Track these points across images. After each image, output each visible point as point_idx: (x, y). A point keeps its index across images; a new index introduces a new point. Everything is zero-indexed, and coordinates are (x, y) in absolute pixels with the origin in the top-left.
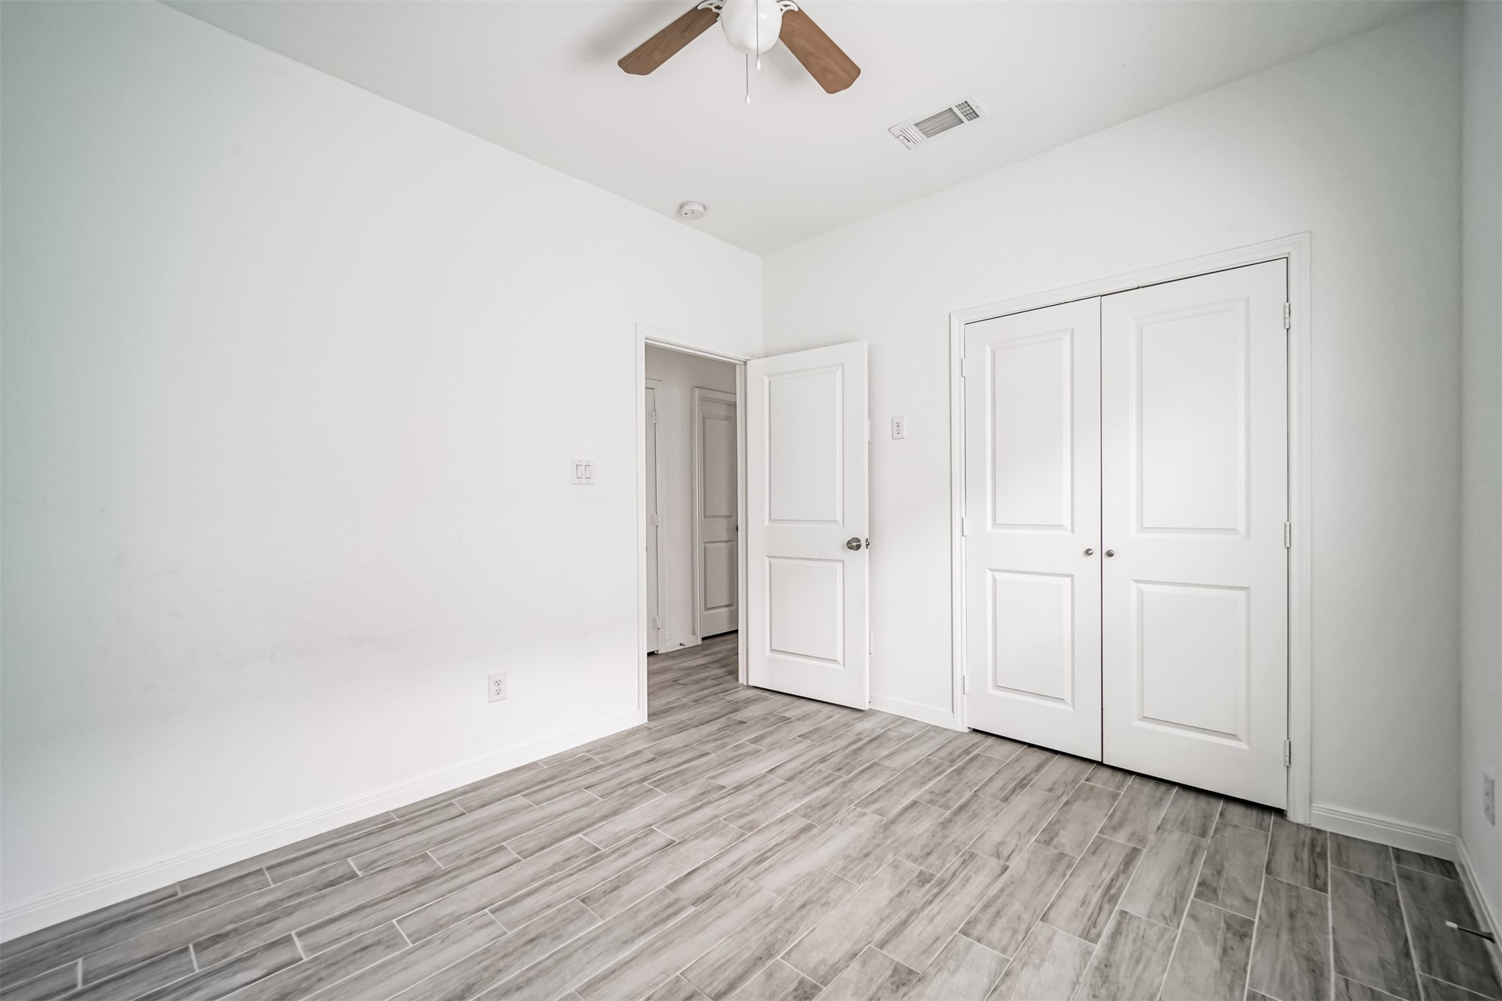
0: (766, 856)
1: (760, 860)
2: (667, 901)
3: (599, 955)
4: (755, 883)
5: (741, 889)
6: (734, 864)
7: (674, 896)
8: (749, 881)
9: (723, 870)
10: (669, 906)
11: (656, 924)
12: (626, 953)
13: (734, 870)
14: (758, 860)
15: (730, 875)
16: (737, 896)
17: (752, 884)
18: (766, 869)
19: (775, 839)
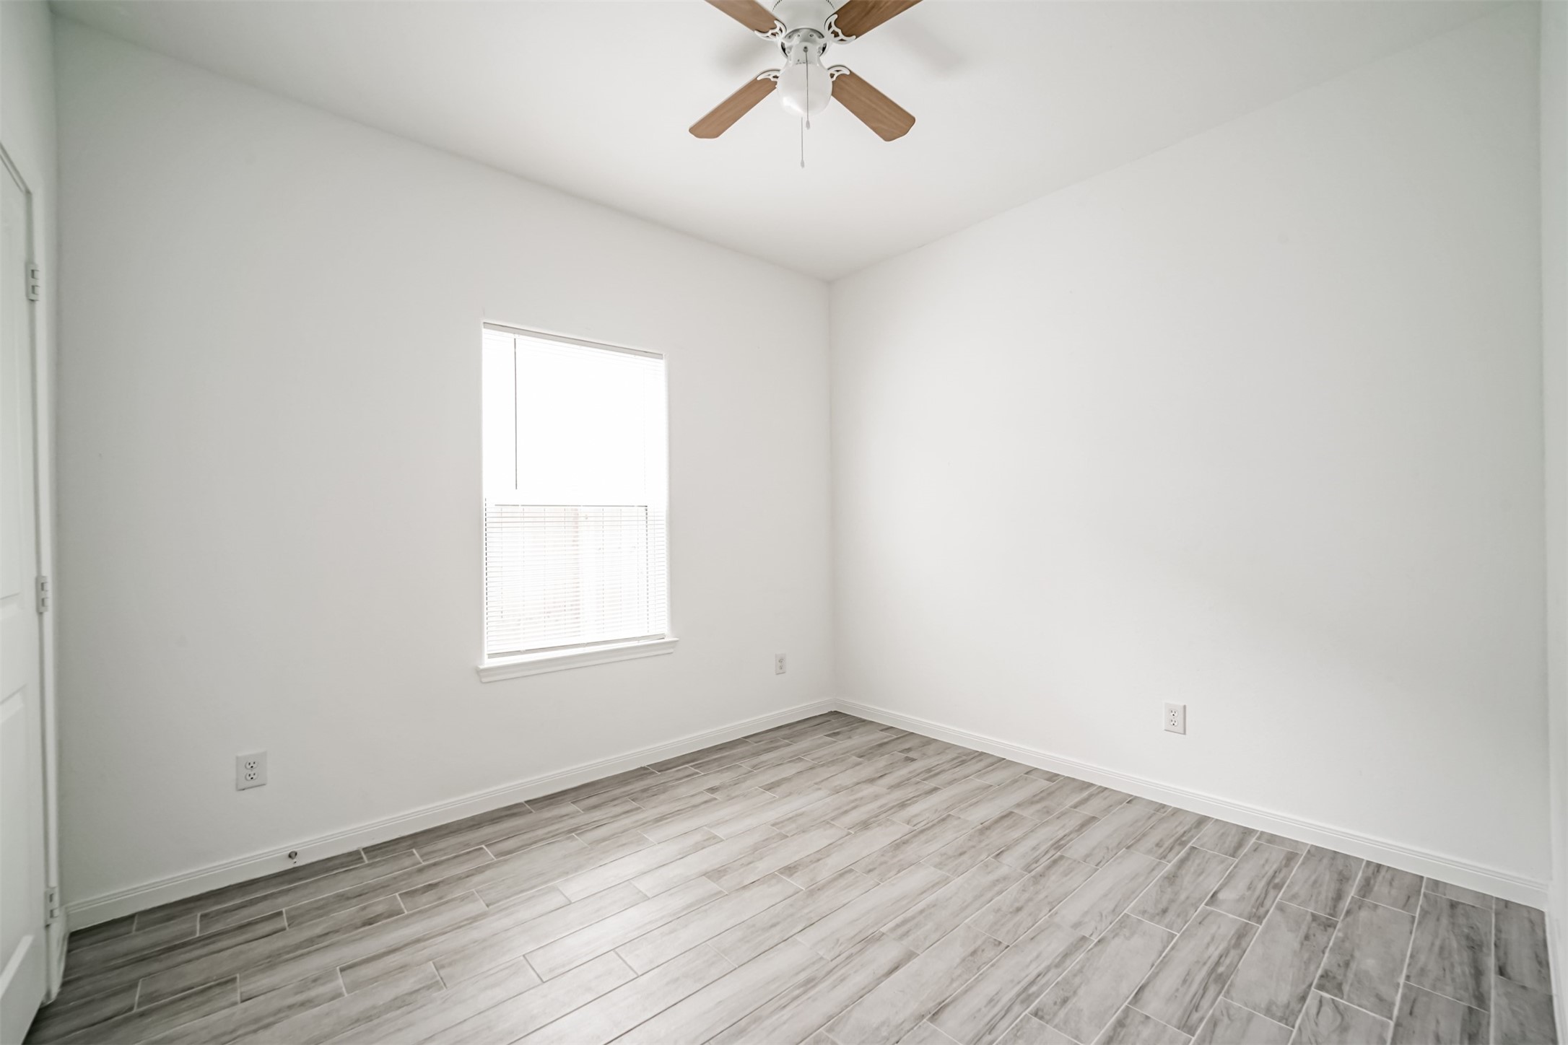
0: (802, 989)
1: (810, 983)
2: (911, 938)
3: (951, 898)
4: (818, 954)
5: (833, 948)
6: (843, 979)
7: (906, 942)
8: (825, 957)
9: (855, 972)
10: (907, 934)
11: (913, 918)
12: (930, 898)
13: (840, 973)
14: (812, 984)
15: (847, 964)
16: (838, 940)
17: (821, 953)
18: (804, 970)
19: (785, 1018)
